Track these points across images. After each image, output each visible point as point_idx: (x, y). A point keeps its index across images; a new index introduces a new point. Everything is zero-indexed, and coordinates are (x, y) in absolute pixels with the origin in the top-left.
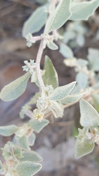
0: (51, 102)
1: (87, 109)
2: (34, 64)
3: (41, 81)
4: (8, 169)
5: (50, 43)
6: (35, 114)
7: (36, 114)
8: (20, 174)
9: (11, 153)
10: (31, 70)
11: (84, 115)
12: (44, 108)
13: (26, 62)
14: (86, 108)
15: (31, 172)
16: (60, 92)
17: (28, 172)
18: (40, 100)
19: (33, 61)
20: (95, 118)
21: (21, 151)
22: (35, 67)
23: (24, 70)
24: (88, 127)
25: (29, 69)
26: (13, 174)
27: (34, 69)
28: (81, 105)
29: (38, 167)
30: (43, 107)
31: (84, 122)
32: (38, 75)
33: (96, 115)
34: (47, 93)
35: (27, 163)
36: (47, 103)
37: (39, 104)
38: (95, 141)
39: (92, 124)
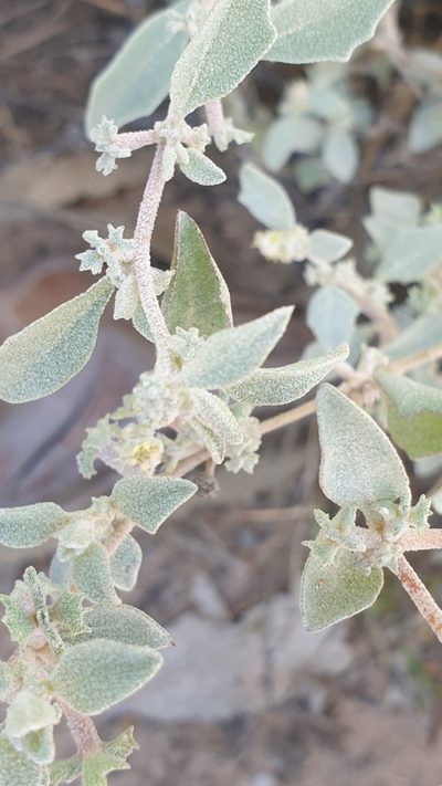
0: (192, 398)
1: (348, 427)
2: (126, 243)
3: (154, 315)
4: (25, 677)
5: (192, 157)
6: (128, 443)
7: (133, 445)
8: (74, 696)
9: (39, 617)
10: (115, 271)
11: (335, 454)
12: (166, 420)
13: (90, 236)
14: (344, 424)
15: (119, 685)
16: (226, 352)
17: (104, 686)
18: (147, 388)
19: (121, 229)
20: (383, 465)
21: (80, 607)
22: (129, 255)
23: (82, 268)
24: (355, 503)
25: (105, 266)
26: (44, 696)
27: (127, 265)
28: (324, 411)
29: (145, 663)
30: (161, 415)
31: (339, 483)
32: (141, 288)
33: (385, 453)
34: (178, 362)
35: (100, 649)
36: (176, 399)
37: (144, 404)
38: (386, 560)
39: (370, 492)
